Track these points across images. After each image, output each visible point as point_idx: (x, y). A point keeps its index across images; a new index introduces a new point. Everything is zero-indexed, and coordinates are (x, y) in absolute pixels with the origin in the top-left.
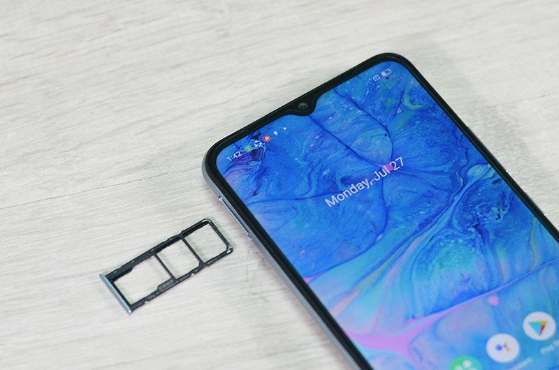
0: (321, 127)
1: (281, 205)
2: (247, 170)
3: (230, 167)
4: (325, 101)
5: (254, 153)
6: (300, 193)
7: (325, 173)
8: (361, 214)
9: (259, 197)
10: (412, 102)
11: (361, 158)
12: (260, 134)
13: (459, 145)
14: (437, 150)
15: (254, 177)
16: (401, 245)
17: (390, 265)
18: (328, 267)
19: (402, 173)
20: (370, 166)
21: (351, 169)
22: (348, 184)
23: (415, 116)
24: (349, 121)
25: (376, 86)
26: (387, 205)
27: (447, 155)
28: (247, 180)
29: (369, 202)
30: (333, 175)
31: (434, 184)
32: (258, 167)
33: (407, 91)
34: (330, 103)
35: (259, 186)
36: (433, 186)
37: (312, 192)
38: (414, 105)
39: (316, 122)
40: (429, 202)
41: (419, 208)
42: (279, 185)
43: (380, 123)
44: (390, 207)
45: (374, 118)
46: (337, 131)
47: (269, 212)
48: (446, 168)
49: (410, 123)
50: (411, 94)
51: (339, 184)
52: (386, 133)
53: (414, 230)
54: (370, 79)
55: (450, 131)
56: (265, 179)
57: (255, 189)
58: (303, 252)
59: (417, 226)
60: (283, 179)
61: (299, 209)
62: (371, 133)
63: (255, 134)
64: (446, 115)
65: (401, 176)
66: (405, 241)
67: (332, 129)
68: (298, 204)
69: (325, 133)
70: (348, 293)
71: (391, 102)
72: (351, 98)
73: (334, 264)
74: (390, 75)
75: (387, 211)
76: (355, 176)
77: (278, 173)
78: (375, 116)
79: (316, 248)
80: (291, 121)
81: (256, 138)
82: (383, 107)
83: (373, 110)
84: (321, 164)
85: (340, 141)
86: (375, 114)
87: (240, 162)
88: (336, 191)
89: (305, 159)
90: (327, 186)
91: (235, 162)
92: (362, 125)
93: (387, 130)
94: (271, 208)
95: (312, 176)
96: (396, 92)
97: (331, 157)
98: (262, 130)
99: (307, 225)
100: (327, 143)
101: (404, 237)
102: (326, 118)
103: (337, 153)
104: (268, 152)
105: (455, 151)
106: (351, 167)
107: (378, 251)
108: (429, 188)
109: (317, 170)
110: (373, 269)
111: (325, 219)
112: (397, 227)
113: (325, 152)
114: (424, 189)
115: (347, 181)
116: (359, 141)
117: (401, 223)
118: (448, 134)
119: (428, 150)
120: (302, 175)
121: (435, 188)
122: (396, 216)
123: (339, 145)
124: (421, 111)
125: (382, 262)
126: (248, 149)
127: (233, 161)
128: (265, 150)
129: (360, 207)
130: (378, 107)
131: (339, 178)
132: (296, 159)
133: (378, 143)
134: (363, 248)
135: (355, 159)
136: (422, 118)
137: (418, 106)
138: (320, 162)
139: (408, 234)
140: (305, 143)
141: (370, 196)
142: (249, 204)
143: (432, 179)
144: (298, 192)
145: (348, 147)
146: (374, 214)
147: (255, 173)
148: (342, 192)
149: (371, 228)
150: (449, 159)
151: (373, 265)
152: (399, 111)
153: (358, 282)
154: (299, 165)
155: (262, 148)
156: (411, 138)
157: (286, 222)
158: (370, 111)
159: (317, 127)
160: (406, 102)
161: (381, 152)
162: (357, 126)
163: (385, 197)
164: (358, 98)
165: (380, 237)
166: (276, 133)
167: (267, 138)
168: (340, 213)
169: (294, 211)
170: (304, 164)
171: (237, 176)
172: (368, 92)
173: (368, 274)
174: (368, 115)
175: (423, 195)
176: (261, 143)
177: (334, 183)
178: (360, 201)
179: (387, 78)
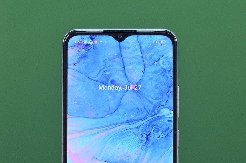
0: (120, 50)
1: (81, 76)
2: (79, 51)
3: (73, 46)
4: (131, 39)
5: (87, 45)
6: (92, 76)
7: (107, 73)
8: (108, 101)
9: (75, 67)
10: (163, 62)
11: (126, 75)
12: (95, 38)
13: (167, 95)
14: (157, 91)
15: (79, 57)
16: (114, 124)
17: (104, 130)
18: (80, 116)
19: (136, 93)
20: (127, 81)
22: (113, 84)
23: (160, 70)
24: (133, 55)
25: (155, 45)
26: (120, 103)
27: (160, 96)
28: (76, 56)
29: (115, 97)
30: (110, 76)
31: (145, 106)
32: (84, 53)
33: (165, 56)
34: (132, 42)
35: (78, 62)
36: (144, 107)
37: (96, 79)
38: (164, 64)
39: (120, 47)
40: (137, 113)
41: (132, 113)
42: (86, 67)
43: (144, 64)
44: (121, 105)
45: (143, 61)
46: (125, 57)
47: (74, 76)
48: (155, 102)
49: (156, 72)
50: (165, 58)
51: (109, 81)
52: (143, 70)
53: (123, 121)
54: (155, 41)
55: (169, 86)
56: (83, 60)
57: (76, 63)
58: (75, 103)
59: (126, 120)
60: (90, 65)
61: (86, 83)
62: (137, 66)
63: (93, 37)
64: (172, 77)
65: (135, 94)
66: (117, 124)
67: (124, 54)
68: (88, 80)
69: (120, 55)
70: (80, 132)
71: (156, 57)
72: (141, 45)
73: (83, 116)
74: (165, 44)
75: (119, 105)
76: (118, 82)
77: (89, 61)
78: (144, 60)
79: (81, 104)
80: (111, 40)
81: (92, 39)
82: (151, 58)
83: (146, 56)
84: (108, 68)
85: (123, 62)
86: (145, 58)
87: (79, 46)
88: (105, 83)
89: (104, 61)
90: (104, 79)
91: (77, 45)
92: (137, 61)
93: (144, 69)
94: (76, 75)
95: (102, 71)
96: (161, 54)
97: (115, 67)
98: (97, 37)
99: (85, 92)
100: (118, 60)
101: (117, 122)
102: (125, 48)
103: (118, 67)
104: (92, 48)
105: (164, 97)
106: (119, 77)
107: (104, 122)
108: (143, 108)
109: (105, 70)
110: (96, 128)
111: (93, 94)
112: (118, 115)
113: (114, 63)
114: (140, 106)
115: (113, 82)
116: (130, 67)
117: (120, 115)
118: (167, 87)
119: (154, 89)
120: (98, 68)
121: (144, 108)
122: (121, 110)
123: (122, 64)
124: (164, 69)
125: (101, 127)
126: (86, 42)
127: (76, 44)
128: (92, 47)
129: (110, 97)
130: (149, 56)
131: (111, 79)
132: (101, 59)
133: (137, 73)
134: (99, 116)
135: (123, 75)
136: (162, 73)
137: (164, 66)
138: (109, 66)
139: (120, 122)
140: (109, 54)
141: (117, 95)
142: (69, 68)
143: (147, 103)
144: (92, 75)
145: (124, 67)
146: (113, 104)
147: (81, 55)
148: (108, 86)
149: (108, 109)
150: (159, 99)
151: (98, 126)
152: (156, 63)
153: (87, 130)
154: (100, 63)
155: (91, 45)
156: (151, 79)
157: (78, 85)
158: (144, 56)
159: (119, 50)
160: (161, 61)
161: (135, 78)
162: (134, 59)
163: (122, 99)
164: (144, 47)
165: (109, 115)
166: (101, 42)
167: (96, 42)
168: (101, 95)
169: (84, 82)
170: (102, 63)
171: (73, 52)
172: (150, 46)
173: (93, 129)
174: (142, 57)
175: (137, 109)
176: (92, 43)
177: (108, 80)
178: (112, 94)
179: (162, 45)
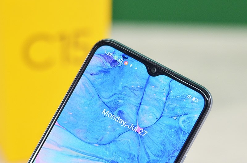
0: (146, 85)
1: (92, 90)
2: (103, 63)
3: (101, 55)
4: (163, 79)
5: (115, 61)
6: (103, 95)
7: (120, 101)
8: (105, 130)
9: (92, 78)
10: (184, 121)
11: (137, 113)
12: (127, 58)
13: (169, 157)
14: (161, 147)
15: (101, 69)
16: (97, 157)
17: (83, 158)
18: (69, 130)
19: (138, 137)
20: (135, 120)
21: (128, 112)
22: (119, 115)
23: (176, 127)
24: (156, 97)
25: (184, 99)
26: (116, 139)
27: (161, 154)
28: (98, 67)
29: (114, 130)
30: (121, 105)
31: (139, 156)
32: (107, 68)
33: (189, 116)
34: (163, 82)
35: (97, 74)
36: (138, 156)
37: (105, 101)
38: (183, 123)
39: (148, 81)
40: (128, 159)
41: (122, 155)
42: (102, 83)
43: (163, 112)
44: (116, 141)
45: (164, 108)
46: (147, 94)
47: (85, 86)
48: (152, 157)
49: (170, 127)
50: (188, 118)
51: (117, 111)
52: (158, 118)
53: (109, 159)
54: (187, 94)
55: (175, 149)
56: (102, 74)
57: (94, 73)
58: (71, 114)
59: (112, 159)
60: (107, 83)
61: (93, 100)
62: (154, 110)
63: (126, 56)
64: (184, 142)
65: (136, 138)
66: (101, 158)
67: (147, 91)
68: (96, 97)
69: (143, 89)
70: (59, 146)
71: (179, 112)
72: (170, 91)
73: (71, 132)
74: (196, 103)
75: (113, 141)
76: (125, 116)
77: (109, 79)
78: (165, 108)
79: (76, 119)
80: (142, 68)
81: (124, 58)
82: (173, 110)
83: (169, 105)
84: (124, 96)
85: (142, 99)
86: (167, 107)
87: (106, 58)
88: (112, 110)
89: (123, 87)
90: (113, 106)
91: (105, 56)
92: (157, 104)
93: (160, 117)
94: (88, 86)
95: (116, 96)
96: (186, 111)
97: (131, 99)
98: (130, 58)
99: (86, 108)
100: (139, 93)
101: (102, 156)
102: (152, 85)
103: (134, 101)
104: (119, 68)
105: (164, 157)
106: (129, 112)
107: (89, 149)
108: (136, 156)
109: (119, 96)
110: (77, 151)
111: (94, 114)
112: (106, 150)
113: (132, 95)
114: (134, 153)
115: (120, 113)
116: (147, 108)
117: (109, 151)
118: (173, 148)
119: (159, 143)
120: (114, 90)
121: (138, 158)
122: (112, 146)
123: (140, 99)
124: (181, 129)
125: (83, 153)
126: (115, 58)
127: (105, 54)
128: (119, 65)
129: (109, 127)
130: (172, 106)
131: (120, 109)
132: (121, 83)
133: (150, 117)
134: (86, 140)
135: (135, 111)
136: (177, 131)
137: (182, 126)
138: (125, 95)
139: (105, 158)
140: (132, 83)
141: (118, 129)
142: (85, 75)
143: (142, 154)
144: (103, 94)
145: (140, 104)
146: (108, 136)
147: (104, 68)
148: (113, 114)
149: (100, 138)
150: (158, 156)
151: (80, 150)
152: (175, 118)
153: (68, 147)
154: (118, 86)
155: (119, 64)
156: (161, 131)
157: (83, 97)
158: (167, 104)
159: (145, 83)
160: (182, 119)
161: (146, 121)
162: (155, 102)
163: (121, 136)
164: (172, 94)
165: (97, 145)
166: (131, 65)
167: (126, 63)
168: (101, 120)
169: (91, 97)
170: (120, 88)
171: (98, 61)
172: (179, 97)
173: (73, 150)
174: (165, 104)
175: (131, 154)
176: (122, 62)
177: (117, 108)
178: (112, 125)
179: (192, 102)
